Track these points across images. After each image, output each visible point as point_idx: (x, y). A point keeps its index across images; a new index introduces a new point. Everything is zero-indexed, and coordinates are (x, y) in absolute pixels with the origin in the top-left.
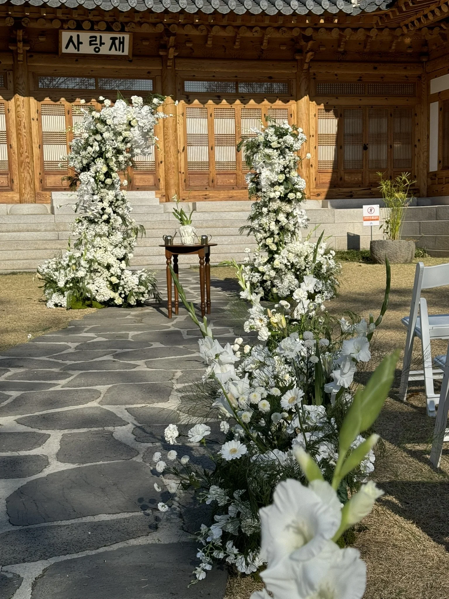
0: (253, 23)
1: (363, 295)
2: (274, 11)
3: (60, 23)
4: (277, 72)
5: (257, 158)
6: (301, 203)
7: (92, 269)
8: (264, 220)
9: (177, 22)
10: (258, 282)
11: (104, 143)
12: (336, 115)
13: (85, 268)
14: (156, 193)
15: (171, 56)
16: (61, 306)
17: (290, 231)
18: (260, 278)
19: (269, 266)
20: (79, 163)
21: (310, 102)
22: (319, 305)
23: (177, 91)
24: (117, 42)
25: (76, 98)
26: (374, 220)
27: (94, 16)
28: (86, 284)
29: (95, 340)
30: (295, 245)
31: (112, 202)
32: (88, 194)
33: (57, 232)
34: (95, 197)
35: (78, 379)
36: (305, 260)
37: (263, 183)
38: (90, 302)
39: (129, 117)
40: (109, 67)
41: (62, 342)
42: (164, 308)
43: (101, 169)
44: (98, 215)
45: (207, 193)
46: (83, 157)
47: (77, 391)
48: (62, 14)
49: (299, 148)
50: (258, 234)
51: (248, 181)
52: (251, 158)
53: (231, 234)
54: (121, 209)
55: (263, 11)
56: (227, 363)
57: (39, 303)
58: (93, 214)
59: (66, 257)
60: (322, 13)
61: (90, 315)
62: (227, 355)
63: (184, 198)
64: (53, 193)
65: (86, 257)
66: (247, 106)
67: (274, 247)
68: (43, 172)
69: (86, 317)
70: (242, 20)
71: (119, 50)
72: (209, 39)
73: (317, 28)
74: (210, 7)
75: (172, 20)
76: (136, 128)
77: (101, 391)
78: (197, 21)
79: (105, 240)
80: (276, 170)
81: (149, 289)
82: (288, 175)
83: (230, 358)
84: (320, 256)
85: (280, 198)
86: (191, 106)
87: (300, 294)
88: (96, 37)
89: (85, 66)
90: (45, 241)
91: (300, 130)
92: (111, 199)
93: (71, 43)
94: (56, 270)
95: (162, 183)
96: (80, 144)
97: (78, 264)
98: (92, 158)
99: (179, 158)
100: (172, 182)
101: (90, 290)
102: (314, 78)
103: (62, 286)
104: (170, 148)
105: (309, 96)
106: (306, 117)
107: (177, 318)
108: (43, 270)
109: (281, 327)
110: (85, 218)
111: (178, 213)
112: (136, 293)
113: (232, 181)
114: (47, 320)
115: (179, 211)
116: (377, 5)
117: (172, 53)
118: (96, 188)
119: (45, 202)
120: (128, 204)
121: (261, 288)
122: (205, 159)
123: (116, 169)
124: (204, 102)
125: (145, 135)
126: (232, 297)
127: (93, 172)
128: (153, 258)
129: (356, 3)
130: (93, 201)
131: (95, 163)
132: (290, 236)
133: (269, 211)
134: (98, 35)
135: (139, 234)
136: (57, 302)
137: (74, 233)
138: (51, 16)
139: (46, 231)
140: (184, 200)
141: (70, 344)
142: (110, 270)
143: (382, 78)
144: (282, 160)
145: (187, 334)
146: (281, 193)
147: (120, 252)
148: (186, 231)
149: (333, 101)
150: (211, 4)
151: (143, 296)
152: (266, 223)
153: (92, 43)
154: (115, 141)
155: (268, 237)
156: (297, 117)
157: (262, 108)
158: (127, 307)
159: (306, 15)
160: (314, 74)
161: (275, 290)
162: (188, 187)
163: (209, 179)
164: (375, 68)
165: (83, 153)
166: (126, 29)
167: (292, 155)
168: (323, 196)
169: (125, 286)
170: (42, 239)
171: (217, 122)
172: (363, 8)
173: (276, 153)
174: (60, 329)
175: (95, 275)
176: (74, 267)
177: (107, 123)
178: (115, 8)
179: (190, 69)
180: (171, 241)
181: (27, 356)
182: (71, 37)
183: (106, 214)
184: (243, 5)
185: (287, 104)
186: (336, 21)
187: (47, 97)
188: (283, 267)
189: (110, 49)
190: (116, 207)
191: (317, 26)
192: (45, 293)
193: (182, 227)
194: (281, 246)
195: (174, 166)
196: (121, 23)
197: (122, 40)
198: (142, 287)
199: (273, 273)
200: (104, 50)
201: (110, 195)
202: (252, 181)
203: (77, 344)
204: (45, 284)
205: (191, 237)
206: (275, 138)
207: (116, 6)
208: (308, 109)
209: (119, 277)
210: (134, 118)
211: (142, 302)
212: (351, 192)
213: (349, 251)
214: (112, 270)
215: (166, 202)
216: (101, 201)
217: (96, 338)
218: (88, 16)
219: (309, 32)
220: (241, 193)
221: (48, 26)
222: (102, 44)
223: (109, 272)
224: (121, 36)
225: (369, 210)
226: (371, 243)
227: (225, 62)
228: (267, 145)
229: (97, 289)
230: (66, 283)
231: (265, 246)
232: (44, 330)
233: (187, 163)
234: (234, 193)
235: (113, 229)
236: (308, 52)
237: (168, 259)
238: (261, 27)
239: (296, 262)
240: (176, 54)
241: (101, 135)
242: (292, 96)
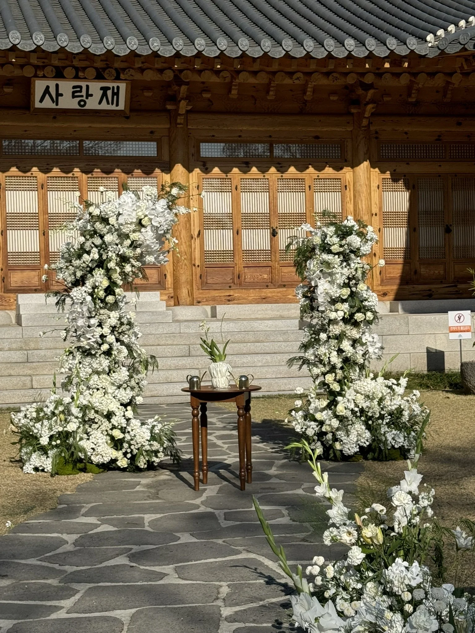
0: (293, 68)
1: (459, 451)
2: (323, 52)
3: (33, 70)
4: (325, 129)
5: (312, 266)
6: (373, 326)
7: (87, 419)
8: (322, 350)
9: (192, 67)
10: (315, 434)
11: (105, 249)
12: (408, 187)
13: (77, 418)
14: (161, 294)
15: (182, 111)
16: (43, 470)
17: (357, 364)
18: (317, 429)
19: (330, 412)
20: (70, 275)
21: (372, 169)
22: (425, 508)
23: (191, 156)
24: (109, 93)
25: (53, 167)
26: (464, 331)
27: (80, 60)
28: (78, 439)
29: (99, 530)
30: (365, 384)
31: (115, 327)
32: (83, 318)
33: (25, 352)
34: (93, 321)
35: (87, 598)
36: (379, 404)
37: (320, 300)
38: (83, 464)
39: (140, 214)
40: (98, 125)
41: (54, 533)
42: (186, 473)
43: (101, 282)
44: (95, 345)
45: (231, 293)
46: (77, 267)
47: (89, 619)
48: (38, 58)
49: (368, 252)
50: (315, 368)
51: (300, 296)
52: (304, 265)
53: (266, 351)
54: (126, 336)
55: (308, 52)
56: (330, 629)
57: (11, 464)
58: (89, 344)
59: (51, 402)
60: (387, 55)
61: (85, 485)
62: (330, 618)
63: (199, 300)
64: (19, 295)
65: (78, 402)
66: (285, 176)
67: (336, 387)
68: (6, 267)
69: (80, 489)
70: (280, 65)
71: (112, 104)
72: (233, 87)
73: (379, 73)
74: (237, 48)
75: (185, 65)
76: (149, 228)
77: (123, 619)
78: (219, 67)
79: (105, 379)
80: (338, 282)
81: (165, 446)
82: (354, 289)
83: (334, 622)
84: (400, 398)
85: (344, 320)
86: (208, 176)
87: (402, 499)
88: (81, 87)
89: (65, 125)
90: (9, 365)
91: (370, 228)
92: (113, 324)
93: (47, 96)
94: (38, 419)
95: (169, 280)
96: (71, 249)
97: (67, 412)
98: (88, 269)
99: (193, 246)
100: (183, 278)
101: (84, 449)
102: (377, 138)
103: (46, 443)
104: (180, 233)
105: (370, 161)
106: (366, 190)
107: (205, 490)
108: (20, 420)
109: (376, 542)
110: (78, 348)
111: (207, 345)
112: (146, 451)
113: (265, 276)
114: (28, 495)
115: (209, 342)
116: (461, 44)
117: (183, 106)
118: (93, 309)
119: (8, 308)
120: (136, 329)
121: (319, 443)
122: (229, 246)
123: (120, 283)
124: (226, 171)
125: (161, 238)
126: (276, 452)
127: (89, 287)
128: (158, 387)
129: (433, 41)
130: (89, 327)
131: (93, 275)
132: (358, 371)
133: (329, 337)
134: (83, 84)
135: (150, 368)
136: (38, 465)
137: (63, 370)
138: (22, 61)
139: (10, 350)
140: (199, 302)
141: (65, 536)
142: (112, 420)
143: (469, 136)
144: (346, 269)
145: (225, 519)
146: (345, 313)
147: (125, 395)
148: (218, 370)
149: (403, 168)
150: (237, 45)
151: (157, 456)
152: (325, 354)
153: (76, 94)
154: (119, 246)
155: (328, 372)
156: (354, 190)
157: (306, 178)
158: (134, 472)
159: (366, 58)
160: (377, 133)
161: (338, 446)
162: (204, 285)
163: (233, 274)
164: (459, 124)
165: (76, 263)
166: (122, 76)
167: (360, 262)
168: (392, 297)
169: (132, 442)
170: (5, 361)
171: (245, 197)
172: (442, 48)
173: (337, 260)
174: (48, 510)
175: (90, 426)
176: (62, 416)
177: (110, 222)
178: (109, 51)
179: (207, 127)
180: (198, 383)
181: (10, 558)
182: (48, 87)
183: (107, 343)
184: (281, 45)
185: (340, 172)
186: (406, 65)
187: (13, 166)
188: (349, 414)
189: (100, 103)
190: (120, 333)
191: (381, 71)
192: (20, 451)
193: (213, 365)
194: (345, 385)
195: (186, 257)
196: (116, 69)
197: (116, 91)
198: (155, 443)
199: (335, 423)
200: (92, 104)
201: (113, 318)
202: (304, 296)
203: (75, 537)
204: (18, 438)
205: (225, 378)
206: (336, 240)
207: (110, 48)
208: (369, 179)
209: (123, 430)
210: (146, 216)
211: (155, 464)
212: (430, 290)
213: (430, 373)
214: (114, 420)
215: (175, 305)
216: (100, 325)
217: (99, 526)
218: (72, 62)
219: (369, 79)
220: (278, 292)
221: (17, 72)
222: (88, 95)
223: (110, 422)
224: (115, 85)
225: (457, 318)
226: (462, 365)
227: (256, 117)
228: (325, 248)
229: (94, 446)
230: (51, 438)
231: (324, 384)
232: (25, 512)
233: (203, 252)
234: (268, 292)
235: (115, 363)
236: (368, 103)
237: (194, 409)
238: (305, 73)
239: (367, 407)
240: (189, 108)
241: (102, 237)
242: (346, 161)
